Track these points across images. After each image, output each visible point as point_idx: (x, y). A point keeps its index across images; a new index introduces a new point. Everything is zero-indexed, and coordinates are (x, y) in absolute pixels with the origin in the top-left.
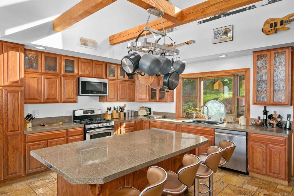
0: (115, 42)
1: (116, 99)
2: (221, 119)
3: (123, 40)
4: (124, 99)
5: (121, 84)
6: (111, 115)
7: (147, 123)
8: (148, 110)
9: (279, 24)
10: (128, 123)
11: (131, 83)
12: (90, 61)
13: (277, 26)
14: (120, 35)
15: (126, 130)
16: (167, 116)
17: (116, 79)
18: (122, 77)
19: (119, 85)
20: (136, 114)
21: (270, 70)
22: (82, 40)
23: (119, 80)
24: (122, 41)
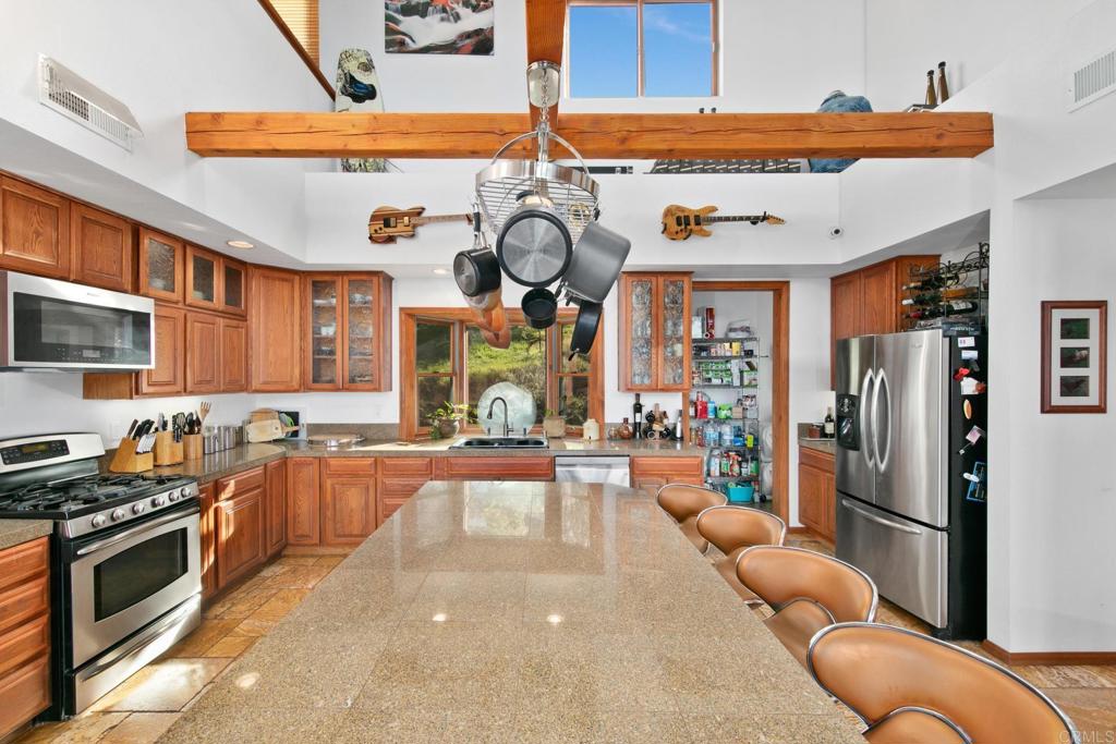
0: (220, 142)
1: (179, 387)
2: (525, 430)
3: (278, 147)
4: (209, 382)
5: (199, 325)
6: (152, 454)
7: (311, 464)
8: (289, 420)
9: (692, 221)
10: (245, 475)
11: (235, 323)
12: (57, 199)
13: (689, 224)
14: (259, 121)
15: (236, 504)
16: (369, 434)
17: (177, 303)
18: (199, 295)
19: (193, 327)
20: (240, 439)
21: (657, 315)
22: (56, 74)
23: (190, 306)
24: (270, 148)
